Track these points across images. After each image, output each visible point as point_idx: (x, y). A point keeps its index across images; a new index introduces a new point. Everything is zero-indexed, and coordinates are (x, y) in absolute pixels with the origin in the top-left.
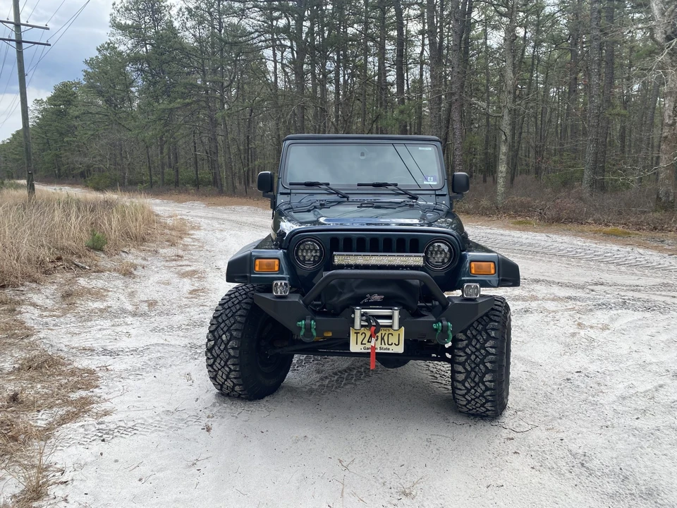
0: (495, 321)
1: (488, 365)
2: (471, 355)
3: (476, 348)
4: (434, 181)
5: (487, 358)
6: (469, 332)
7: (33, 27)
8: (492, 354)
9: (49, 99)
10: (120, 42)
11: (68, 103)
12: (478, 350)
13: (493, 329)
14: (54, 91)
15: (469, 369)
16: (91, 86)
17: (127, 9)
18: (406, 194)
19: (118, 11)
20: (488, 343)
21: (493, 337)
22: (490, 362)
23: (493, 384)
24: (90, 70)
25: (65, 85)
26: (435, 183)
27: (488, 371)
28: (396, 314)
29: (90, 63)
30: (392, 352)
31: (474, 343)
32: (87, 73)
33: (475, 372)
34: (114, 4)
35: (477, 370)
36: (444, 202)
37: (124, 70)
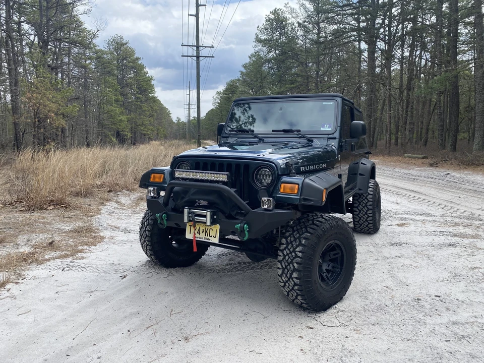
0: (309, 233)
1: (295, 265)
2: (286, 256)
3: (290, 251)
4: (329, 128)
5: (295, 260)
6: (289, 238)
7: (206, 47)
8: (299, 257)
9: (224, 91)
10: (261, 50)
11: (233, 92)
12: (291, 253)
13: (304, 238)
14: (226, 86)
15: (284, 267)
16: (245, 81)
17: (266, 29)
18: (304, 137)
19: (261, 31)
20: (298, 248)
21: (303, 244)
22: (297, 263)
23: (298, 280)
24: (244, 71)
25: (232, 82)
26: (330, 129)
27: (295, 270)
28: (209, 214)
29: (245, 66)
30: (212, 242)
31: (289, 247)
32: (242, 73)
33: (287, 269)
34: (258, 27)
35: (288, 268)
36: (333, 144)
37: (261, 69)
